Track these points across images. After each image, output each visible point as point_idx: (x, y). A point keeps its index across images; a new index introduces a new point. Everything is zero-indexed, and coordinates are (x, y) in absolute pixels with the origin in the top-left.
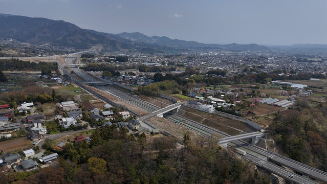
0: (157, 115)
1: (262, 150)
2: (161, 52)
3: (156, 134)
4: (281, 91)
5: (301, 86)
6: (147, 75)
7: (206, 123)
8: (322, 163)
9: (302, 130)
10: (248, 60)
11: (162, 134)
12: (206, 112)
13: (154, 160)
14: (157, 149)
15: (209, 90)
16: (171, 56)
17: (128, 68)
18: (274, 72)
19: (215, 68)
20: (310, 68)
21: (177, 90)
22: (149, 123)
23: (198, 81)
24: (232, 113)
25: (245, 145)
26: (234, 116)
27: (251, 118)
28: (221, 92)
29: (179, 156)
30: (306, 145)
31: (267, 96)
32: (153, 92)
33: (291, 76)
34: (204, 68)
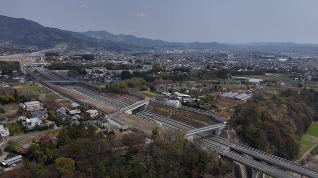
0: (126, 112)
1: (225, 140)
2: (127, 50)
3: (125, 130)
4: (240, 85)
5: (257, 81)
6: (115, 73)
7: (173, 117)
8: (277, 149)
9: (260, 121)
10: (210, 58)
11: (131, 130)
12: (173, 107)
13: (124, 156)
14: (126, 145)
15: (175, 87)
16: (138, 54)
17: (95, 66)
18: (233, 68)
19: (180, 65)
20: (265, 64)
21: (145, 87)
22: (118, 120)
23: (164, 78)
24: (197, 107)
25: (210, 136)
26: (199, 110)
27: (214, 111)
28: (186, 88)
29: (148, 151)
30: (263, 134)
31: (228, 91)
32: (121, 89)
33: (248, 72)
34: (170, 65)
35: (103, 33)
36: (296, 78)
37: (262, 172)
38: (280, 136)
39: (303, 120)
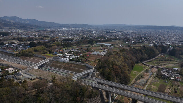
0: (34, 68)
1: (94, 78)
2: (32, 29)
3: (34, 79)
4: (100, 48)
5: (109, 44)
6: (25, 44)
7: (65, 68)
8: (120, 80)
9: (111, 66)
10: (83, 33)
11: (38, 79)
12: (64, 62)
13: (34, 96)
14: (35, 88)
15: (65, 50)
16: (40, 31)
17: (10, 40)
18: (96, 38)
19: (67, 37)
20: (112, 36)
21: (46, 51)
22: (28, 73)
23: (58, 45)
24: (78, 61)
25: (86, 77)
26: (79, 63)
27: (87, 62)
28: (72, 51)
29: (50, 90)
30: (113, 72)
31: (94, 51)
32: (30, 54)
33: (104, 40)
34: (61, 37)
35: (15, 18)
36: (127, 43)
37: (113, 93)
38: (121, 73)
39: (131, 64)
